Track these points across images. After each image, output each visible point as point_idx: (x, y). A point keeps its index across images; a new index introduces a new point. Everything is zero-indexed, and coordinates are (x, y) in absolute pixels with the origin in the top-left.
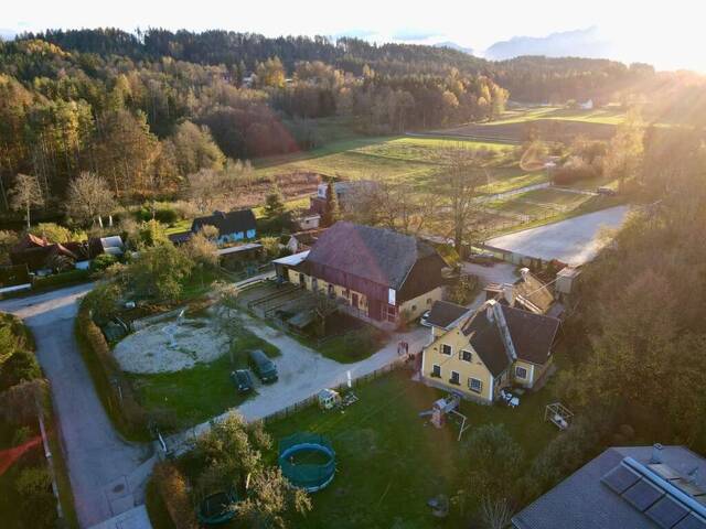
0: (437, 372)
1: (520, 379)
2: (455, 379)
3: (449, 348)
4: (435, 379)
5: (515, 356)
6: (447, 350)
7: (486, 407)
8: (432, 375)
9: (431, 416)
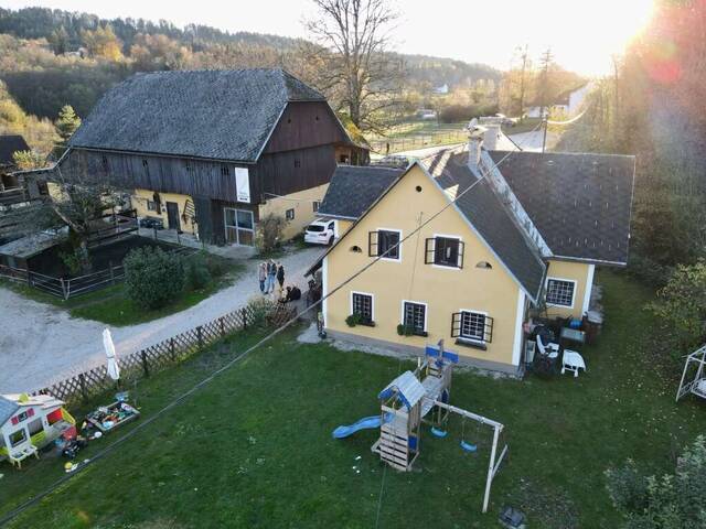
0: (362, 312)
1: (557, 310)
2: (414, 320)
3: (394, 237)
4: (360, 331)
5: (547, 252)
6: (388, 244)
7: (507, 382)
8: (351, 322)
9: (375, 433)
